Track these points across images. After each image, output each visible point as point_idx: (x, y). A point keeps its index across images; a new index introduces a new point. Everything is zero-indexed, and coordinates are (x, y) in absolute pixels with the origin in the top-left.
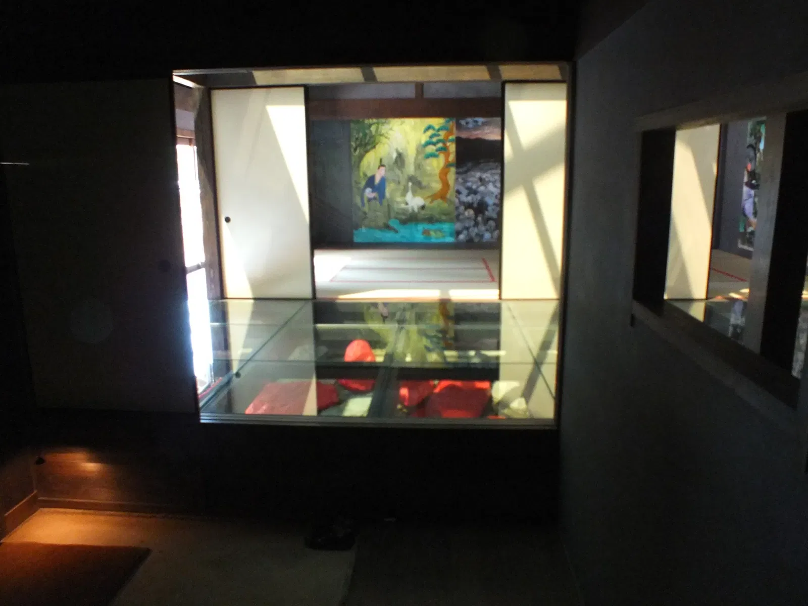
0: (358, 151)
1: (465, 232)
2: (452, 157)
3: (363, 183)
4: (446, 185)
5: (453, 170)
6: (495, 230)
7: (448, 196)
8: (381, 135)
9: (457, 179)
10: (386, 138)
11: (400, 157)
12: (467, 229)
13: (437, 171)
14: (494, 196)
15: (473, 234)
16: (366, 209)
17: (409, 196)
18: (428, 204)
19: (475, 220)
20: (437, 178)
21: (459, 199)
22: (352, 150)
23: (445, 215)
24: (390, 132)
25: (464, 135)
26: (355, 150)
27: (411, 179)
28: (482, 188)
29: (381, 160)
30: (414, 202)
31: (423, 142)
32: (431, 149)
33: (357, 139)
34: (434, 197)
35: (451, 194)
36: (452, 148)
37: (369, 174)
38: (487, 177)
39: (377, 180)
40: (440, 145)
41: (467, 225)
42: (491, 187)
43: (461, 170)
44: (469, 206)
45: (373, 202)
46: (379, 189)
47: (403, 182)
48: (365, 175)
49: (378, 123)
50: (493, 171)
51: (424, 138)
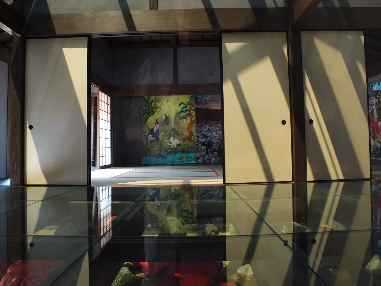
0: (145, 115)
1: (202, 158)
2: (194, 119)
3: (148, 132)
4: (191, 133)
5: (194, 125)
6: (217, 157)
7: (192, 139)
8: (158, 107)
9: (196, 130)
10: (160, 109)
11: (167, 118)
12: (203, 156)
13: (186, 126)
14: (216, 138)
15: (206, 159)
16: (149, 146)
17: (172, 139)
18: (182, 143)
19: (207, 151)
20: (186, 129)
21: (198, 140)
22: (142, 115)
23: (191, 149)
24: (162, 106)
25: (200, 107)
26: (144, 115)
27: (172, 130)
28: (210, 134)
29: (157, 120)
30: (175, 142)
31: (179, 111)
32: (183, 114)
33: (144, 109)
34: (185, 139)
35: (194, 138)
36: (194, 114)
37: (151, 128)
38: (212, 128)
39: (155, 131)
40: (188, 112)
41: (203, 154)
42: (214, 133)
43: (198, 125)
44: (203, 144)
45: (153, 142)
46: (156, 135)
47: (168, 132)
48: (149, 128)
49: (155, 101)
50: (216, 125)
51: (179, 109)
